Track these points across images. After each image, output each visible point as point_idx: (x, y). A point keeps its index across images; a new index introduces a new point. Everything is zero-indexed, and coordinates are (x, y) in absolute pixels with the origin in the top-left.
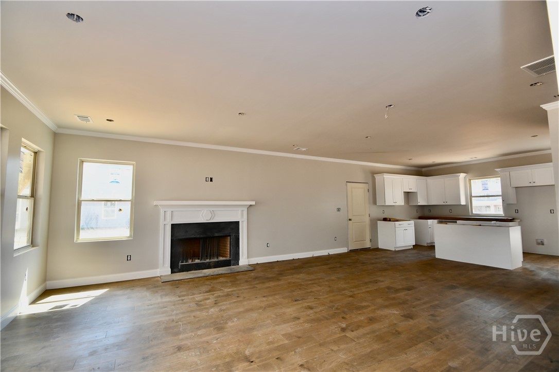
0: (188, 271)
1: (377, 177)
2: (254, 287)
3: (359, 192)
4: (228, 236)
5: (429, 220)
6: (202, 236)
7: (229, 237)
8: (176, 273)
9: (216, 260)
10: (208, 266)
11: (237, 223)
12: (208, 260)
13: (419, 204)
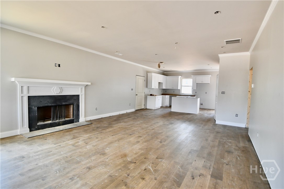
0: (43, 129)
1: (149, 74)
2: (102, 132)
3: (141, 81)
4: (72, 104)
5: (166, 96)
6: (53, 105)
7: (72, 106)
8: (33, 131)
9: (63, 120)
10: (58, 124)
11: (78, 96)
12: (58, 121)
13: (163, 88)
